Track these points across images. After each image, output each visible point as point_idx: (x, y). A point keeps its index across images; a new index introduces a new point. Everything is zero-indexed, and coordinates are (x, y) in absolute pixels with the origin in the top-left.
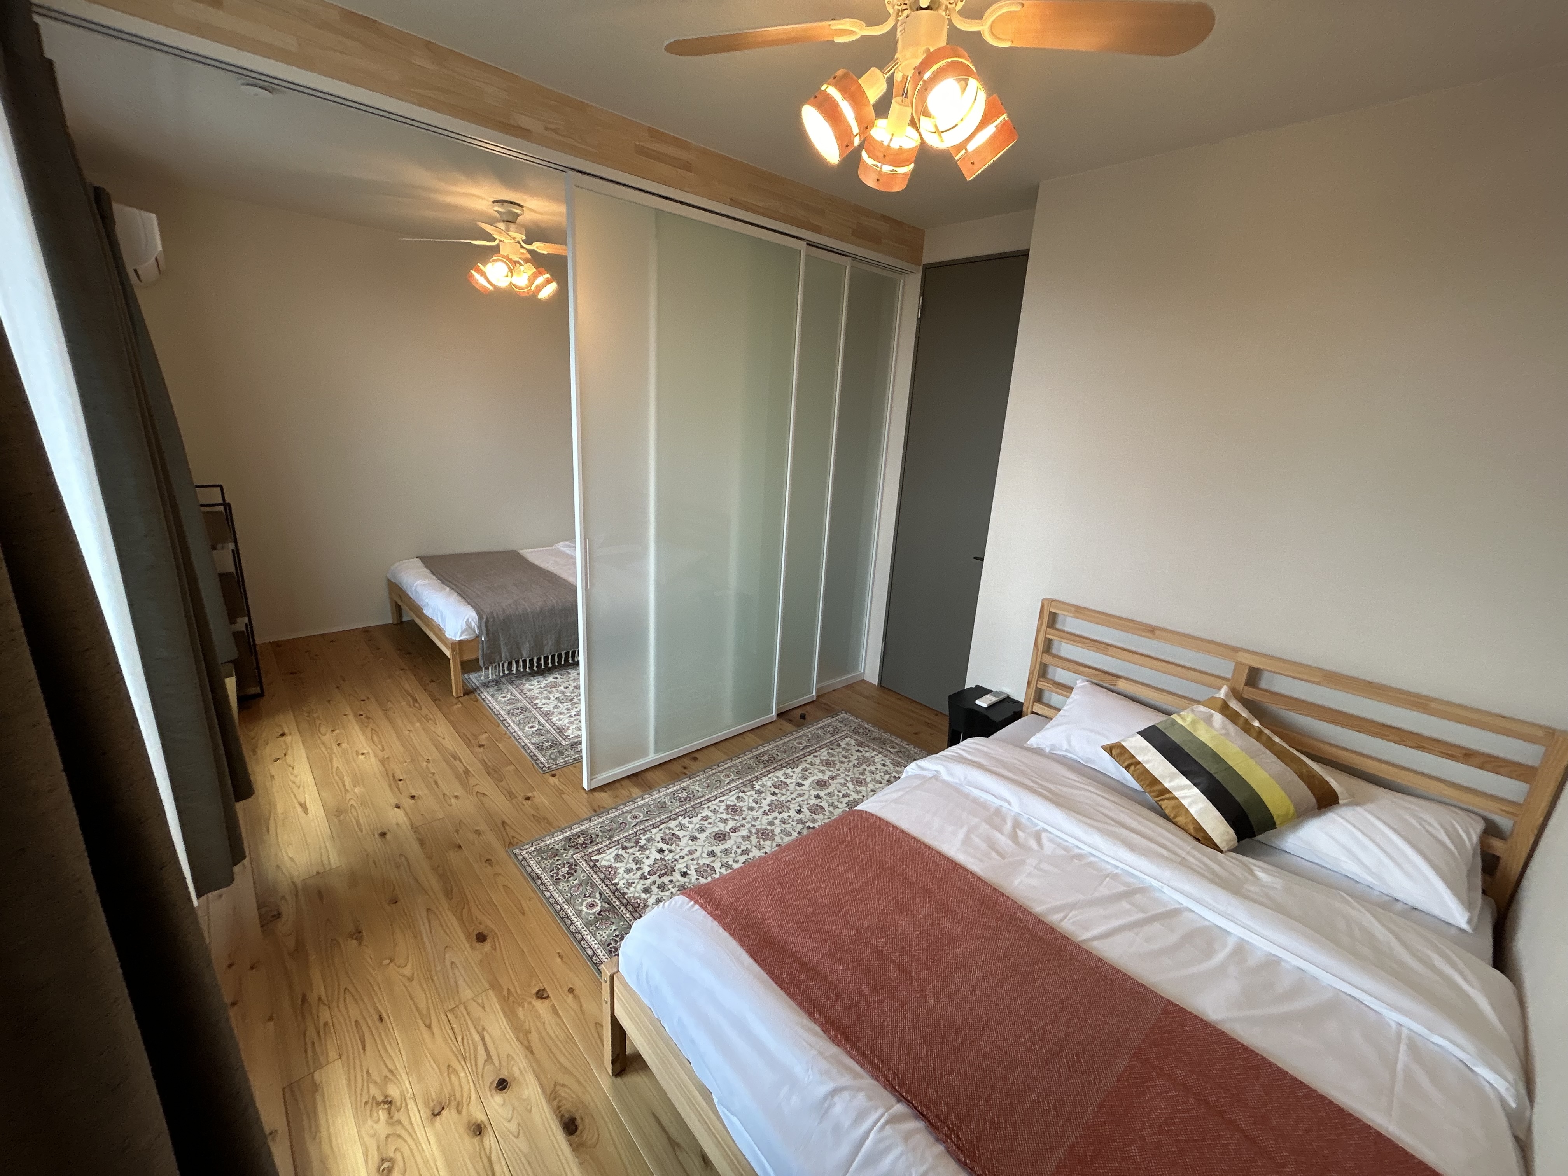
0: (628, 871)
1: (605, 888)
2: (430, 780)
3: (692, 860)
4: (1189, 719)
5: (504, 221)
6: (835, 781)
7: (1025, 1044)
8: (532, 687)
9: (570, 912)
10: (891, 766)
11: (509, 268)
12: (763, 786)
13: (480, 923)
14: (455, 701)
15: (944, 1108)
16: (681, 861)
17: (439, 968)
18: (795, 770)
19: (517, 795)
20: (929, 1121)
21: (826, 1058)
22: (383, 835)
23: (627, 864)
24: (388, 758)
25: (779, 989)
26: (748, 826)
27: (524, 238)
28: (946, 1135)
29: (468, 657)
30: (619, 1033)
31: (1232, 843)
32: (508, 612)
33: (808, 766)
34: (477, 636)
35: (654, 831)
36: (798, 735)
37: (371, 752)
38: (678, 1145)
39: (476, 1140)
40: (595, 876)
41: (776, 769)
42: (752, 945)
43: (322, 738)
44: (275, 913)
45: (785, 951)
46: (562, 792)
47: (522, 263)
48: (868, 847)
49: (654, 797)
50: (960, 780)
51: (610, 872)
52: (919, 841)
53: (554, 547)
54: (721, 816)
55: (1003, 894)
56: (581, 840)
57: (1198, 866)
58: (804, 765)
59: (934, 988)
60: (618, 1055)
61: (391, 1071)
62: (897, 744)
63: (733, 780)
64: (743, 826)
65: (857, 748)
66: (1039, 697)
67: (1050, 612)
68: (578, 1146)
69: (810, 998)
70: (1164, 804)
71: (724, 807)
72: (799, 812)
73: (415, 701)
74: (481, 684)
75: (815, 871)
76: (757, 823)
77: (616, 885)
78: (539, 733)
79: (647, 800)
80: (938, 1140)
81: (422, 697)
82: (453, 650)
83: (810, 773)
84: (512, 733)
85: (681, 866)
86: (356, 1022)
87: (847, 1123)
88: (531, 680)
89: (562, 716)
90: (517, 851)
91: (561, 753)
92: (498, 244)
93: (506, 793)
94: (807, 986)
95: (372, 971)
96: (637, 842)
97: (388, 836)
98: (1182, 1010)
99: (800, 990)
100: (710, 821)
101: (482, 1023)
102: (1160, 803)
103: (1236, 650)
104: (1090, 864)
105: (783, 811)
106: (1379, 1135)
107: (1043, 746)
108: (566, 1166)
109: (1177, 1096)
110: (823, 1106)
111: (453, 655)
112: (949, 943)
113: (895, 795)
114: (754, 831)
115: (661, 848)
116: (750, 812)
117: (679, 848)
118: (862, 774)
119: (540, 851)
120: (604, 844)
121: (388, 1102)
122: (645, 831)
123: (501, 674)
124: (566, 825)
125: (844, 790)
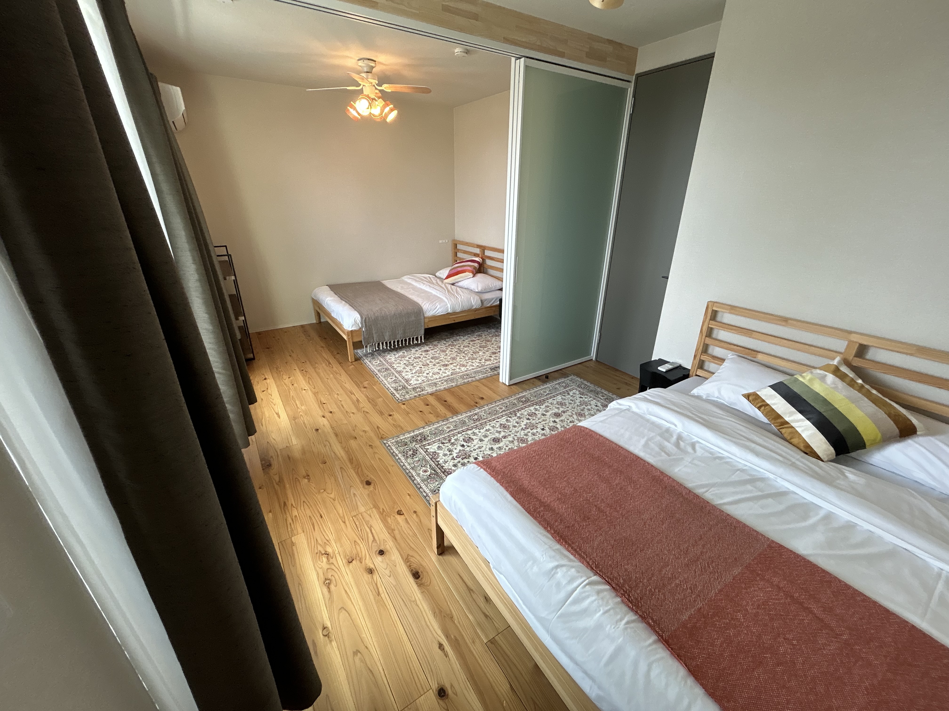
0: (445, 455)
1: (432, 463)
2: (340, 404)
3: (481, 451)
4: (808, 378)
5: (365, 72)
6: (565, 414)
7: (675, 555)
8: (391, 358)
9: (414, 474)
10: (600, 406)
11: (369, 103)
12: (522, 414)
13: (367, 476)
14: (350, 364)
15: (621, 581)
16: (474, 452)
17: (348, 496)
18: (541, 406)
19: (384, 413)
20: (612, 586)
21: (554, 550)
22: (317, 430)
23: (444, 451)
24: (317, 392)
25: (528, 514)
26: (512, 435)
27: (377, 82)
28: (622, 594)
29: (356, 340)
30: (440, 533)
31: (831, 456)
32: (376, 315)
33: (549, 405)
34: (360, 328)
35: (459, 435)
36: (543, 387)
37: (308, 388)
38: (472, 590)
39: (370, 576)
40: (427, 456)
41: (529, 406)
42: (513, 491)
43: (285, 381)
44: (268, 464)
45: (532, 495)
46: (408, 413)
47: (377, 99)
48: (584, 445)
49: (459, 418)
50: (644, 411)
51: (435, 455)
52: (616, 444)
53: (401, 279)
54: (497, 429)
55: (667, 475)
56: (419, 438)
57: (805, 468)
58: (547, 404)
59: (620, 522)
60: (440, 545)
61: (327, 541)
62: (606, 395)
63: (504, 411)
64: (510, 435)
65: (580, 396)
66: (701, 365)
67: (713, 310)
68: (420, 585)
69: (545, 520)
70: (783, 431)
71: (499, 425)
72: (543, 429)
73: (330, 363)
74: (364, 355)
75: (550, 456)
76: (518, 434)
77: (438, 462)
78: (395, 382)
79: (455, 419)
80: (617, 596)
81: (332, 361)
82: (348, 336)
83: (550, 409)
84: (381, 382)
85: (474, 454)
86: (310, 517)
87: (564, 582)
88: (390, 354)
89: (407, 373)
90: (385, 442)
91: (407, 393)
92: (362, 88)
93: (378, 412)
94: (544, 514)
95: (315, 494)
96: (450, 441)
97: (319, 431)
98: (781, 547)
99: (539, 515)
100: (490, 431)
101: (370, 523)
102: (781, 430)
103: (850, 332)
104: (727, 463)
105: (533, 429)
106: (913, 627)
107: (702, 394)
108: (414, 593)
109: (772, 591)
110: (551, 574)
111: (348, 339)
112: (631, 499)
113: (602, 419)
114: (516, 438)
115: (463, 445)
116: (514, 428)
117: (473, 445)
118: (582, 410)
119: (397, 442)
120: (431, 440)
121: (327, 554)
122: (454, 435)
123: (374, 350)
124: (411, 430)
125: (571, 419)
